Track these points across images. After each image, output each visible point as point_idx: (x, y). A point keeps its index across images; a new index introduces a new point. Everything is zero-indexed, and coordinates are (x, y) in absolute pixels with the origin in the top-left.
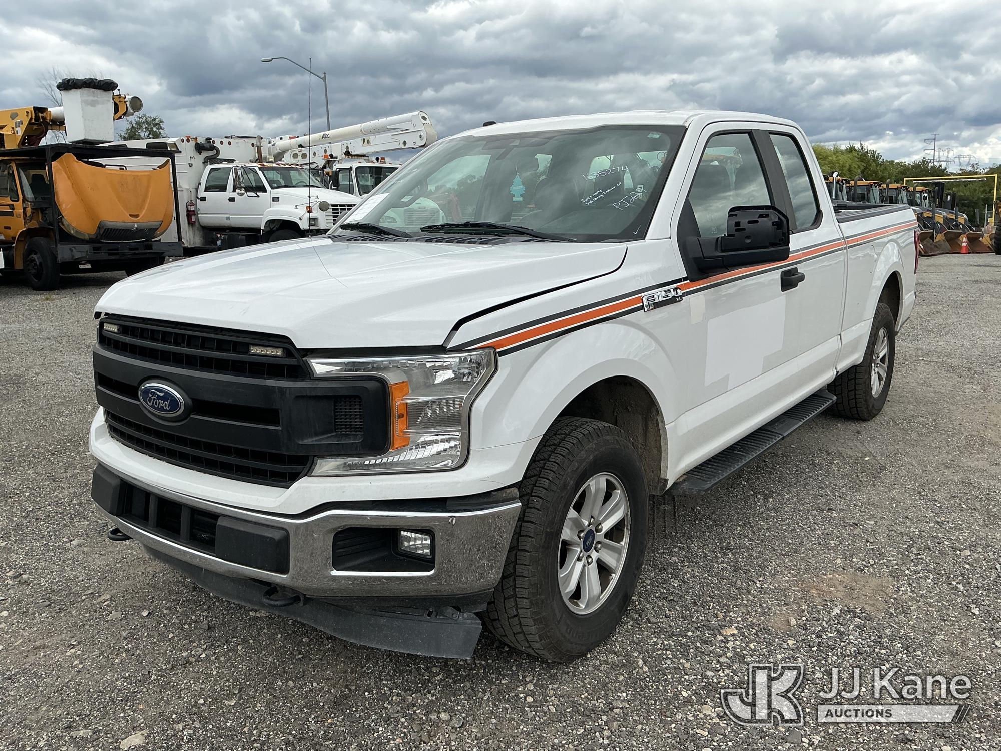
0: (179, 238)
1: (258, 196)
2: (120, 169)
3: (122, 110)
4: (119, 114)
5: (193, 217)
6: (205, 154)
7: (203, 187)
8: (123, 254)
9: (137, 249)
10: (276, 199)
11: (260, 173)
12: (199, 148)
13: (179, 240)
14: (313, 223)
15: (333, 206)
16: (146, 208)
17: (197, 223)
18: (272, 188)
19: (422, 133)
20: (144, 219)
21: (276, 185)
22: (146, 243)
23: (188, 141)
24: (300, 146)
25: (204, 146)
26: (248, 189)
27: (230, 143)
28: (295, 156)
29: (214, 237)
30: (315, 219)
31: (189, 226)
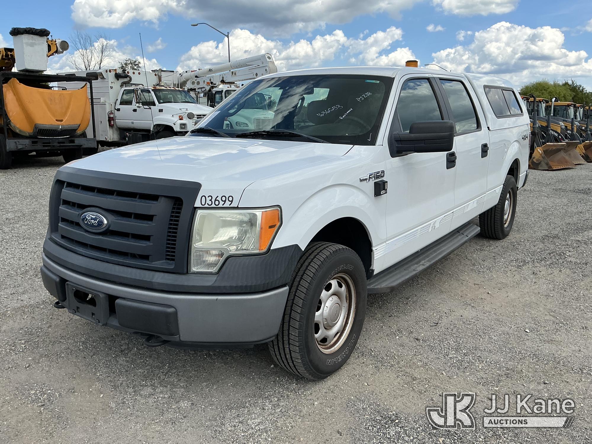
0: (95, 136)
1: (150, 108)
2: (63, 89)
3: (53, 49)
4: (51, 52)
5: (112, 122)
6: (121, 81)
7: (118, 102)
8: (54, 146)
9: (64, 143)
10: (161, 111)
11: (153, 93)
12: (118, 76)
13: (94, 137)
14: (184, 127)
15: (197, 115)
16: (68, 115)
17: (115, 125)
18: (160, 103)
19: (267, 68)
20: (67, 122)
21: (162, 101)
22: (70, 139)
23: (110, 71)
24: (196, 77)
25: (120, 75)
26: (144, 104)
27: (139, 73)
28: (193, 83)
29: (125, 135)
30: (184, 125)
31: (110, 127)
